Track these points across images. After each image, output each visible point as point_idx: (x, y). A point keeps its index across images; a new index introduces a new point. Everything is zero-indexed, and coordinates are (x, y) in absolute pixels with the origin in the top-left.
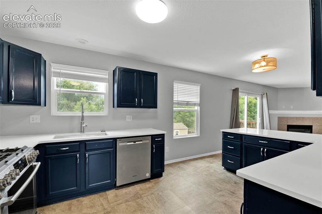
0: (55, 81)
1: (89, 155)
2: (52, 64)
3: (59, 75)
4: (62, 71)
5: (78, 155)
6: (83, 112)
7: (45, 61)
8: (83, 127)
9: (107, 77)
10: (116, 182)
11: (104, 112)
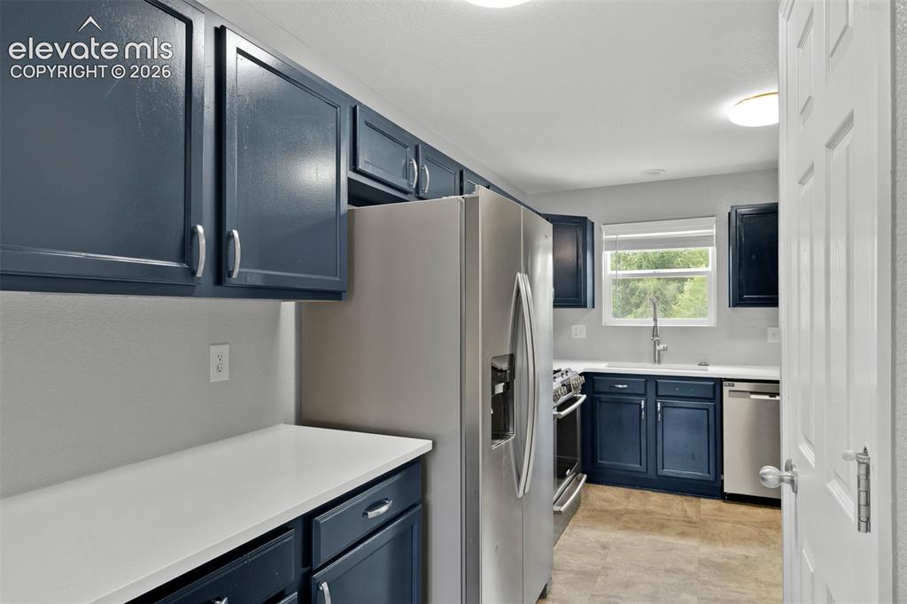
0: (607, 257)
1: (662, 407)
2: (602, 226)
3: (614, 245)
4: (619, 236)
5: (643, 403)
6: (655, 320)
7: (593, 223)
8: (659, 351)
9: (714, 231)
10: (723, 481)
11: (708, 321)
